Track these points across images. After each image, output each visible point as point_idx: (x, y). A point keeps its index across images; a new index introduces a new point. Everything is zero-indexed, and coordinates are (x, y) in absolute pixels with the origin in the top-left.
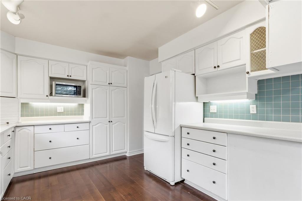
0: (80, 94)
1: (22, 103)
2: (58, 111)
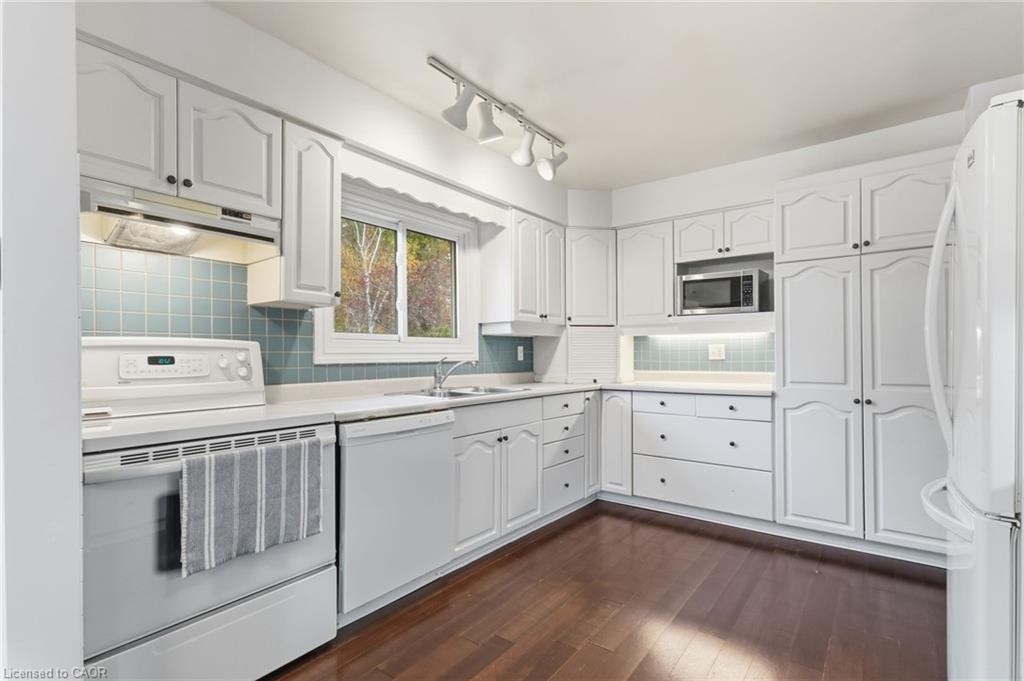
0: (748, 301)
1: (635, 338)
2: (711, 357)
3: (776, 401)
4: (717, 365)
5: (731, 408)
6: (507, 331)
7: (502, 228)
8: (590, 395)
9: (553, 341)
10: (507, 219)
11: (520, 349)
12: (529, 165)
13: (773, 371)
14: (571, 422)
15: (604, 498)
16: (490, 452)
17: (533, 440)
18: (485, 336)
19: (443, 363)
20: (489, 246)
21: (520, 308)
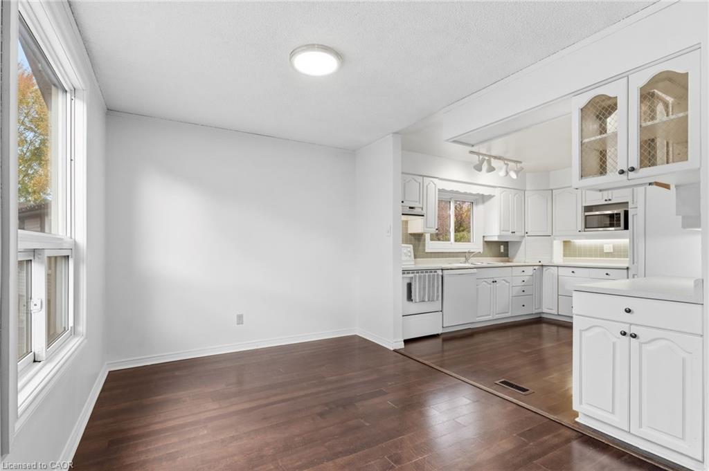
0: (619, 225)
1: (564, 242)
2: (605, 251)
3: (630, 271)
4: (608, 255)
5: (607, 274)
6: (496, 239)
7: (494, 196)
8: (536, 268)
9: (518, 243)
10: (496, 192)
11: (502, 247)
12: (506, 175)
13: (627, 257)
14: (526, 279)
15: (544, 316)
16: (489, 286)
17: (507, 284)
18: (486, 242)
19: (469, 252)
20: (487, 204)
21: (502, 229)
